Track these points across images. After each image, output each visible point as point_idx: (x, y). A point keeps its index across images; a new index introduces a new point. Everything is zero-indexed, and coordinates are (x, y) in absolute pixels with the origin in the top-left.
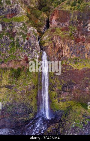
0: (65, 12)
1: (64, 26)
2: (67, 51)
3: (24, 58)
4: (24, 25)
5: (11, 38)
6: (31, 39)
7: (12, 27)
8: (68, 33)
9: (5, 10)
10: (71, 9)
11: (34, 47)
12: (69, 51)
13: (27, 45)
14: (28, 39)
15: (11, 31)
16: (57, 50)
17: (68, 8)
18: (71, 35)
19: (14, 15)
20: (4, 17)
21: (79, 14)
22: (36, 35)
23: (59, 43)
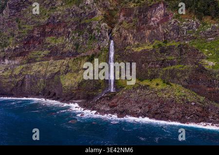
0: (130, 9)
1: (129, 20)
2: (131, 38)
3: (97, 47)
4: (99, 23)
5: (89, 34)
6: (103, 31)
7: (91, 26)
8: (132, 24)
9: (87, 14)
10: (134, 6)
11: (105, 38)
12: (132, 38)
13: (100, 37)
14: (100, 32)
15: (90, 28)
16: (122, 39)
17: (132, 6)
18: (134, 25)
19: (93, 16)
20: (86, 19)
21: (140, 8)
22: (106, 28)
23: (124, 33)
